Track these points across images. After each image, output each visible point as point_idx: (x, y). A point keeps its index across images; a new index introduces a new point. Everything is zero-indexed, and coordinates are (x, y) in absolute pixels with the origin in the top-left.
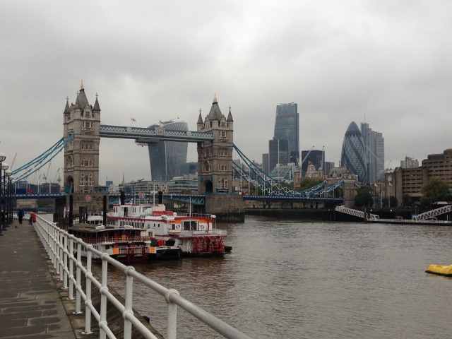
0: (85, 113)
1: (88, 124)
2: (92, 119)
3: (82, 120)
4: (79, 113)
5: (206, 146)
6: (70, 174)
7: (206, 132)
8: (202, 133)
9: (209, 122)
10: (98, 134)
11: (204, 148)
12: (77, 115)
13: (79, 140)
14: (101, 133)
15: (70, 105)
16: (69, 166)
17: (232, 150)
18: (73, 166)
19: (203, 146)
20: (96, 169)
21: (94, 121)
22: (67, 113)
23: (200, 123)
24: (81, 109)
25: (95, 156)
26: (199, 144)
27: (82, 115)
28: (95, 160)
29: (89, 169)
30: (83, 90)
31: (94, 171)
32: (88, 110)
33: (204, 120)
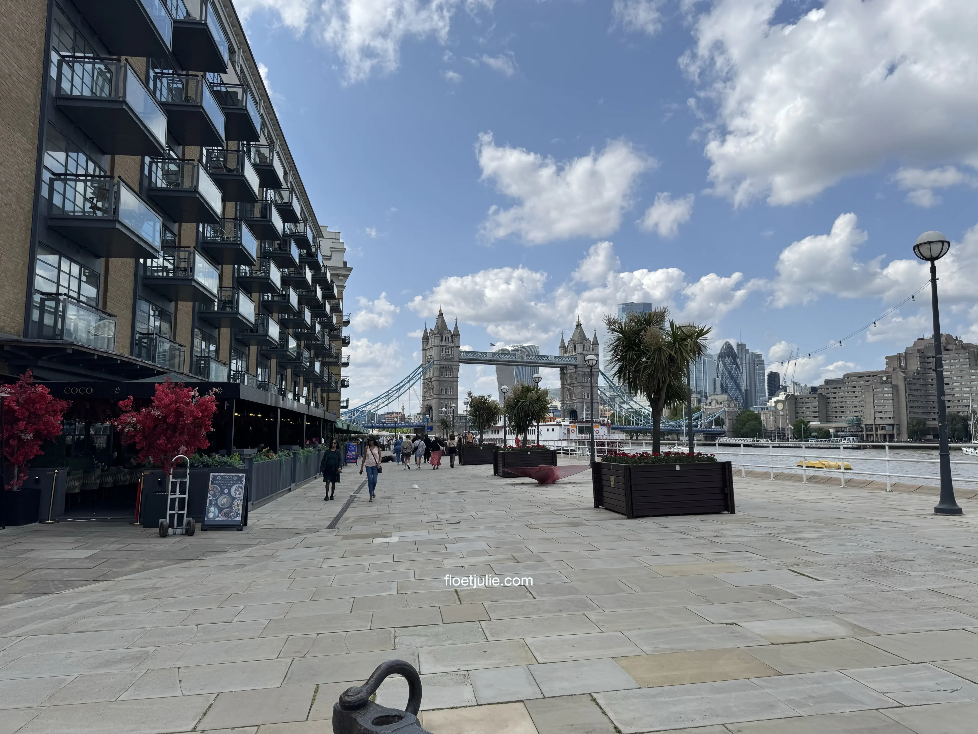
0: (444, 339)
1: (447, 349)
2: (451, 344)
3: (441, 346)
4: (439, 339)
5: (569, 371)
6: (429, 402)
7: (569, 357)
8: (566, 358)
9: (572, 346)
10: (458, 360)
11: (567, 374)
12: (437, 341)
13: (438, 366)
14: (460, 359)
15: (428, 331)
16: (427, 394)
17: (598, 376)
18: (432, 394)
19: (565, 371)
20: (455, 397)
21: (453, 347)
22: (426, 338)
23: (563, 347)
24: (440, 334)
25: (455, 383)
26: (562, 369)
27: (442, 340)
28: (455, 387)
29: (449, 397)
30: (442, 314)
31: (453, 399)
32: (447, 335)
33: (566, 344)
